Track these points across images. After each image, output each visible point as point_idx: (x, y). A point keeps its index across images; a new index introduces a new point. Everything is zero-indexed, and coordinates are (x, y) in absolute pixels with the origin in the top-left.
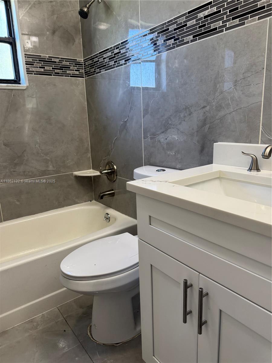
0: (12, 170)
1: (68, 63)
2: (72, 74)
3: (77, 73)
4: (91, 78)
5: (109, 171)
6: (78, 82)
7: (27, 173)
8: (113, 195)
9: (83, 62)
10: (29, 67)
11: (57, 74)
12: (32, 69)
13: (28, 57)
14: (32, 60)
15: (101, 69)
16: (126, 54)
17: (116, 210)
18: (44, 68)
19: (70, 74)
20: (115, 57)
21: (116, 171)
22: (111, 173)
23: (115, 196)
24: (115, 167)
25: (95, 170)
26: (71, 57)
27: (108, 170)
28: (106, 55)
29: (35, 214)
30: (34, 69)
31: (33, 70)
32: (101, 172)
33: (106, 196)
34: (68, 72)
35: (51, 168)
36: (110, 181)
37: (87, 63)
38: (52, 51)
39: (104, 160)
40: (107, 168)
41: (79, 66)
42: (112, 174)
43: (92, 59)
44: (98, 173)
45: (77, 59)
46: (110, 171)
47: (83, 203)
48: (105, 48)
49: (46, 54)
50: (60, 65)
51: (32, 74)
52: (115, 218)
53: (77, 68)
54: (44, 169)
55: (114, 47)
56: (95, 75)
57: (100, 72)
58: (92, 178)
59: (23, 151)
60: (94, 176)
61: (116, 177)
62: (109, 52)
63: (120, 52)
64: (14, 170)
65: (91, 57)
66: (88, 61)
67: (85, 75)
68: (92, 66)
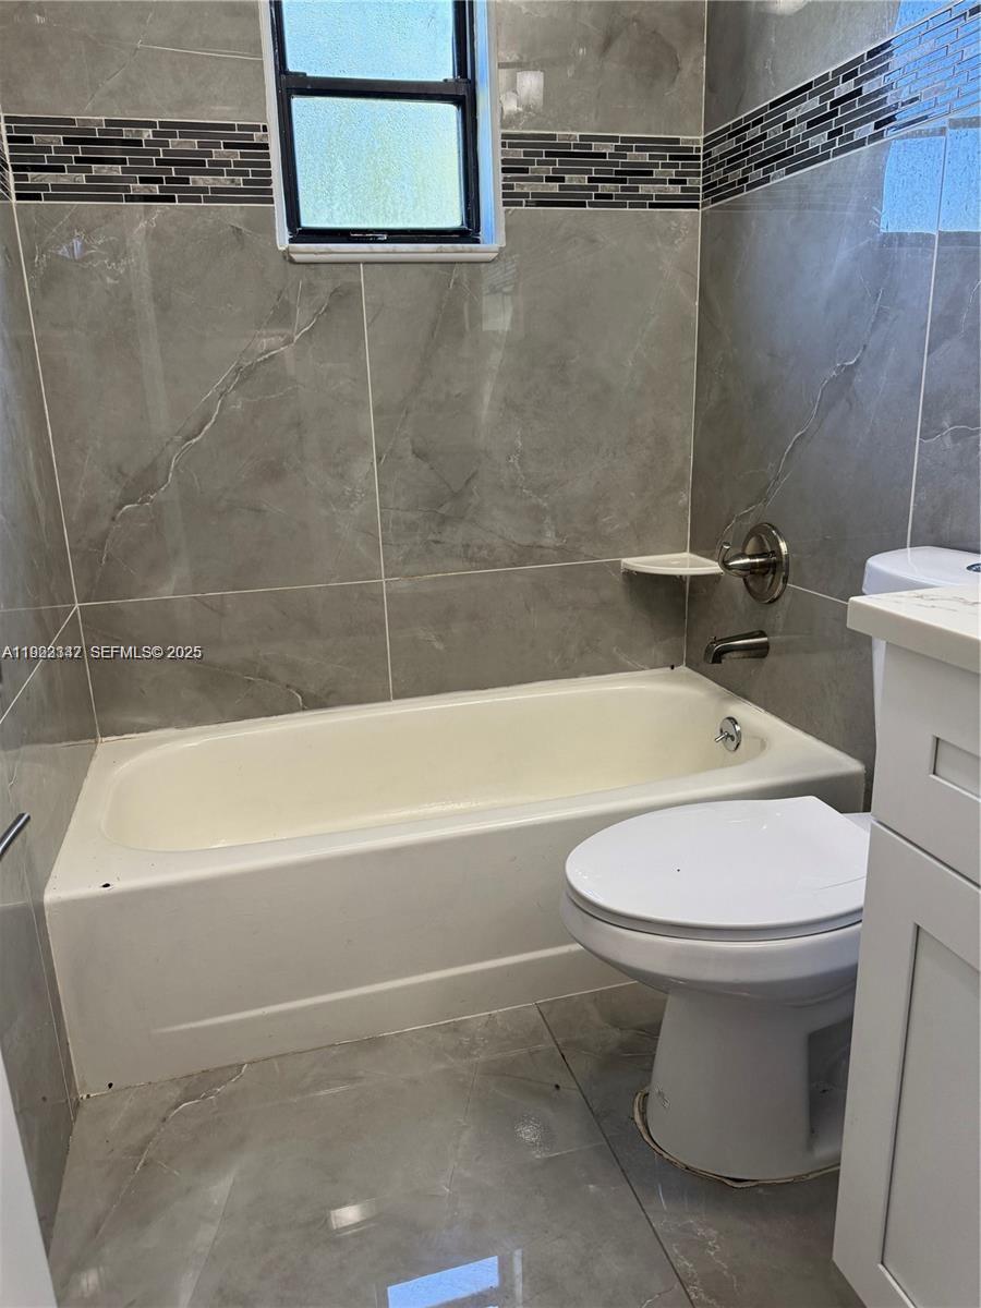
0: (431, 537)
1: (645, 157)
2: (658, 197)
3: (677, 190)
4: (728, 207)
5: (757, 560)
6: (675, 225)
7: (476, 550)
8: (761, 651)
9: (702, 146)
10: (512, 179)
11: (604, 199)
12: (522, 187)
13: (511, 145)
14: (526, 154)
15: (772, 169)
16: (885, 98)
17: (767, 709)
18: (562, 180)
19: (650, 197)
20: (834, 114)
21: (784, 560)
22: (762, 571)
23: (771, 659)
24: (783, 546)
25: (702, 556)
26: (660, 133)
27: (751, 557)
28: (797, 110)
29: (485, 688)
30: (528, 187)
31: (525, 190)
32: (724, 564)
33: (735, 655)
34: (643, 189)
35: (549, 538)
36: (754, 598)
37: (716, 152)
38: (593, 115)
39: (738, 519)
40: (749, 551)
41: (683, 166)
42: (767, 572)
43: (738, 131)
44: (712, 567)
45: (681, 137)
46: (762, 560)
47: (643, 669)
48: (797, 84)
49: (573, 130)
50: (616, 164)
51: (520, 204)
52: (762, 740)
53: (677, 174)
54: (527, 540)
55: (835, 73)
56: (745, 193)
57: (767, 180)
58: (685, 583)
59: (467, 477)
60: (695, 578)
61: (781, 584)
62: (812, 95)
63: (859, 92)
64: (438, 538)
65: (735, 125)
66: (723, 140)
67: (706, 196)
68: (734, 160)
